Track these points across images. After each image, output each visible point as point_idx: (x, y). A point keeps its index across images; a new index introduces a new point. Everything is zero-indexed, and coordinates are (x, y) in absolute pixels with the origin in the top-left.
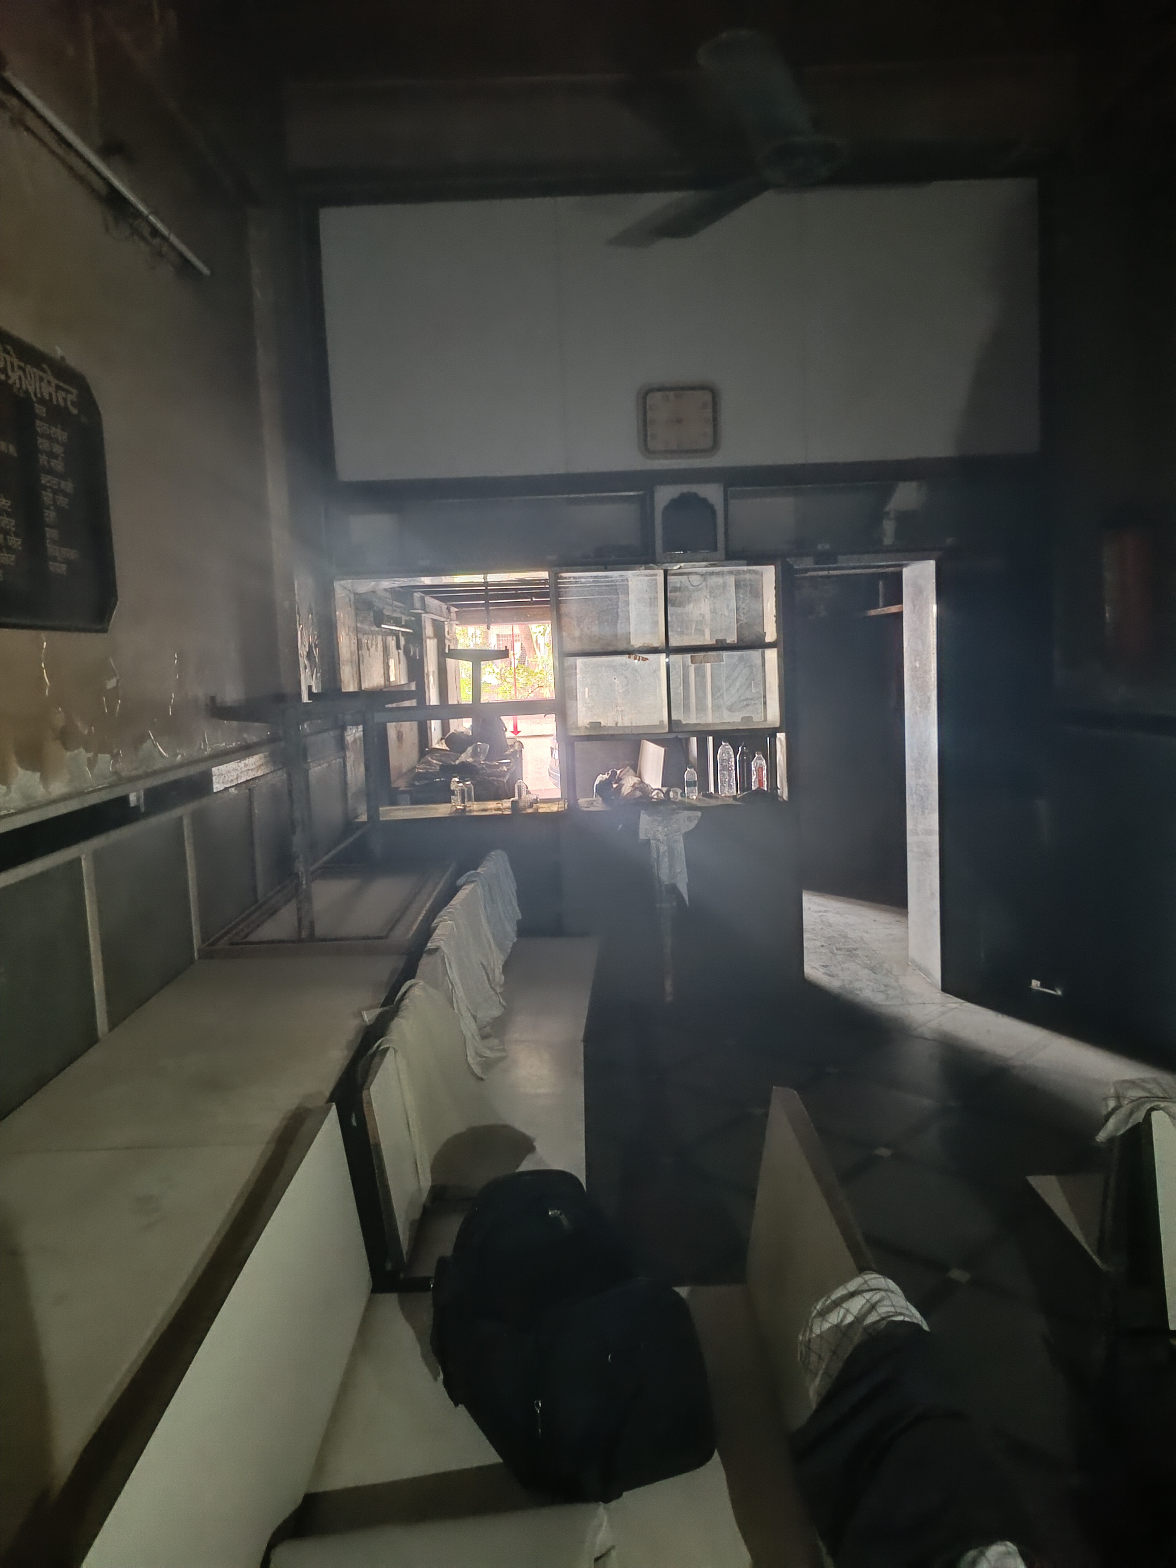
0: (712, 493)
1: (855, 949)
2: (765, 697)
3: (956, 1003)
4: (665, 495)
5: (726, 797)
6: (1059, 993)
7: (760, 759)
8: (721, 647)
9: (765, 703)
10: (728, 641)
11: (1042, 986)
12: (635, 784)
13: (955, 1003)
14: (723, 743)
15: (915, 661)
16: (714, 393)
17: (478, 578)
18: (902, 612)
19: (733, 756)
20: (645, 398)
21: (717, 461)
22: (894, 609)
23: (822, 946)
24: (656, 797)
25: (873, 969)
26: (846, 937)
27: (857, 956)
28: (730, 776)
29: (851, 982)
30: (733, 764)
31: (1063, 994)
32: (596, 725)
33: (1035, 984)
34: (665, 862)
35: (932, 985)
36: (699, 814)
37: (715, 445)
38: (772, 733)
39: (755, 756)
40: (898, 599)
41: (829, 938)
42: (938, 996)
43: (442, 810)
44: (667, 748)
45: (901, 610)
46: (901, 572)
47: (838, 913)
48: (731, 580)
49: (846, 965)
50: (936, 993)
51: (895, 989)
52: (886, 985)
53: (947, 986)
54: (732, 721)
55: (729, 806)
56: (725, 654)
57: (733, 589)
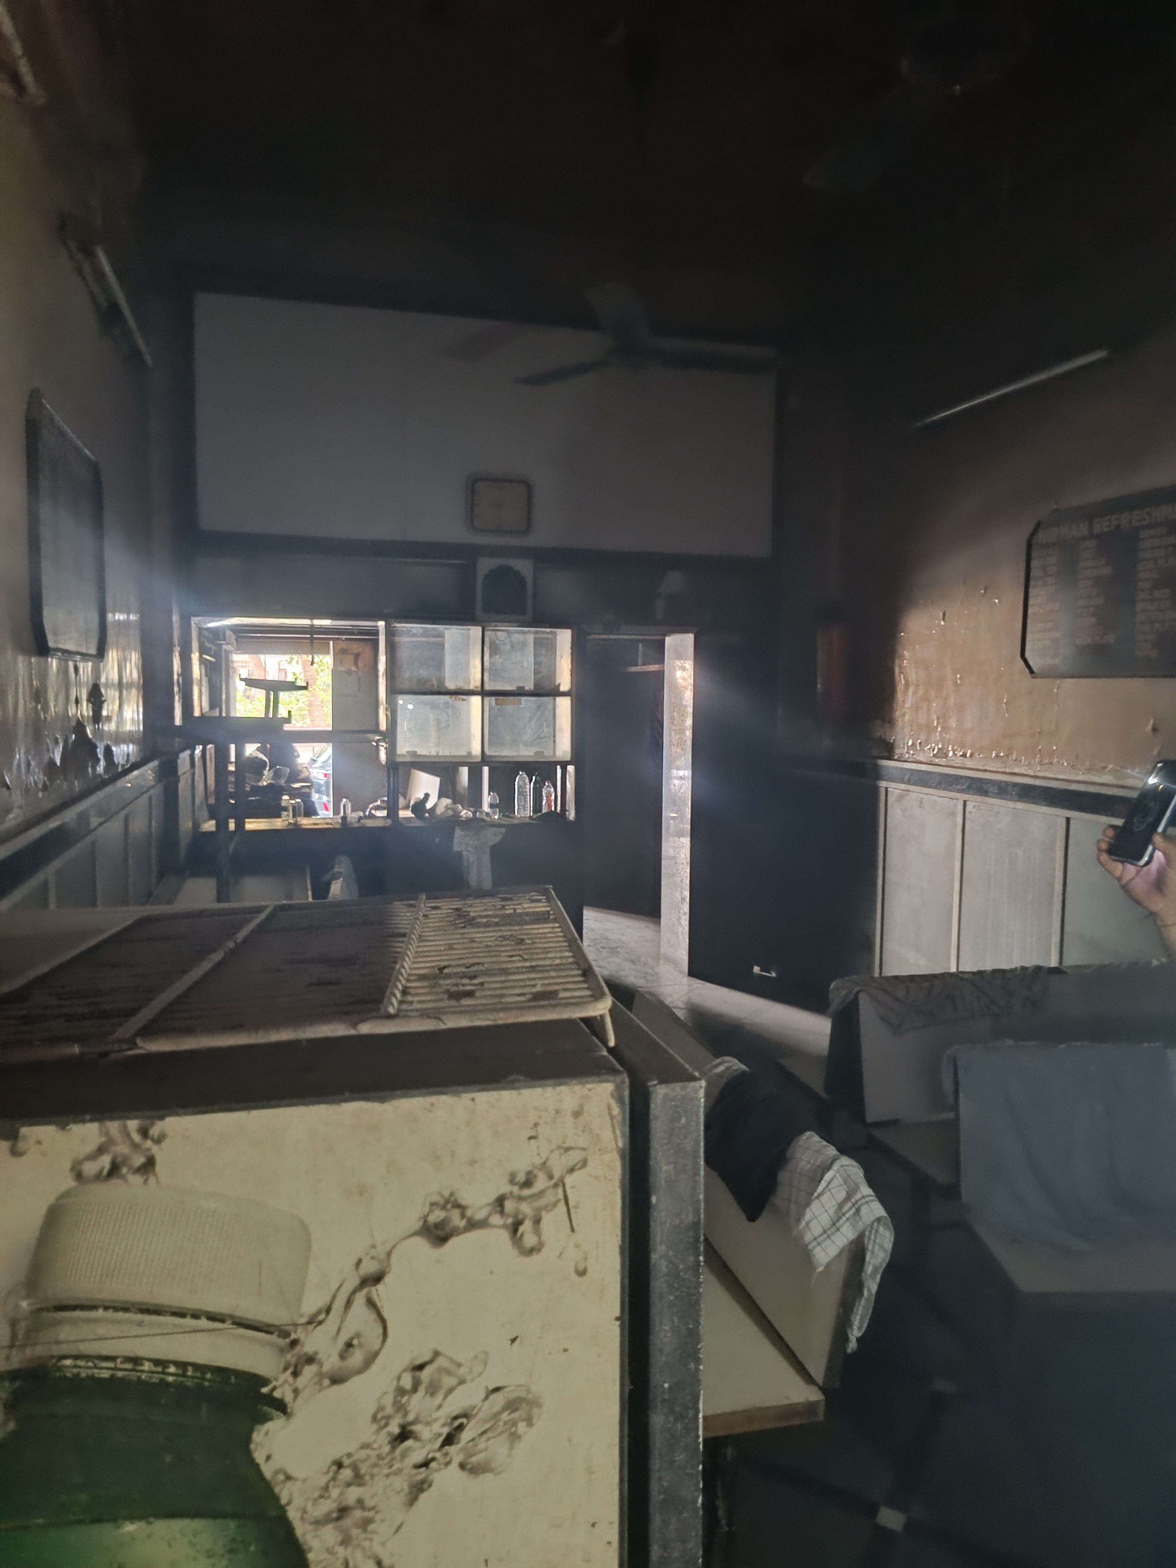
0: (524, 567)
1: (617, 948)
2: (554, 736)
3: (699, 983)
4: (485, 565)
5: (521, 817)
6: (774, 975)
7: (548, 786)
8: (520, 693)
9: (554, 741)
10: (527, 688)
11: (762, 970)
12: (447, 805)
15: (674, 712)
16: (528, 486)
18: (663, 671)
20: (473, 486)
21: (531, 541)
22: (653, 668)
23: (589, 946)
24: (464, 816)
25: (633, 962)
26: (606, 938)
27: (618, 952)
29: (617, 972)
31: (777, 975)
32: (414, 754)
33: (756, 969)
34: (474, 868)
35: (681, 972)
36: (503, 830)
37: (528, 527)
38: (564, 765)
41: (594, 940)
42: (686, 980)
45: (662, 669)
46: (664, 640)
47: (597, 921)
48: (531, 638)
49: (611, 959)
50: (684, 977)
51: (652, 975)
52: (645, 973)
53: (693, 972)
54: (526, 755)
55: (526, 824)
56: (523, 699)
57: (532, 645)
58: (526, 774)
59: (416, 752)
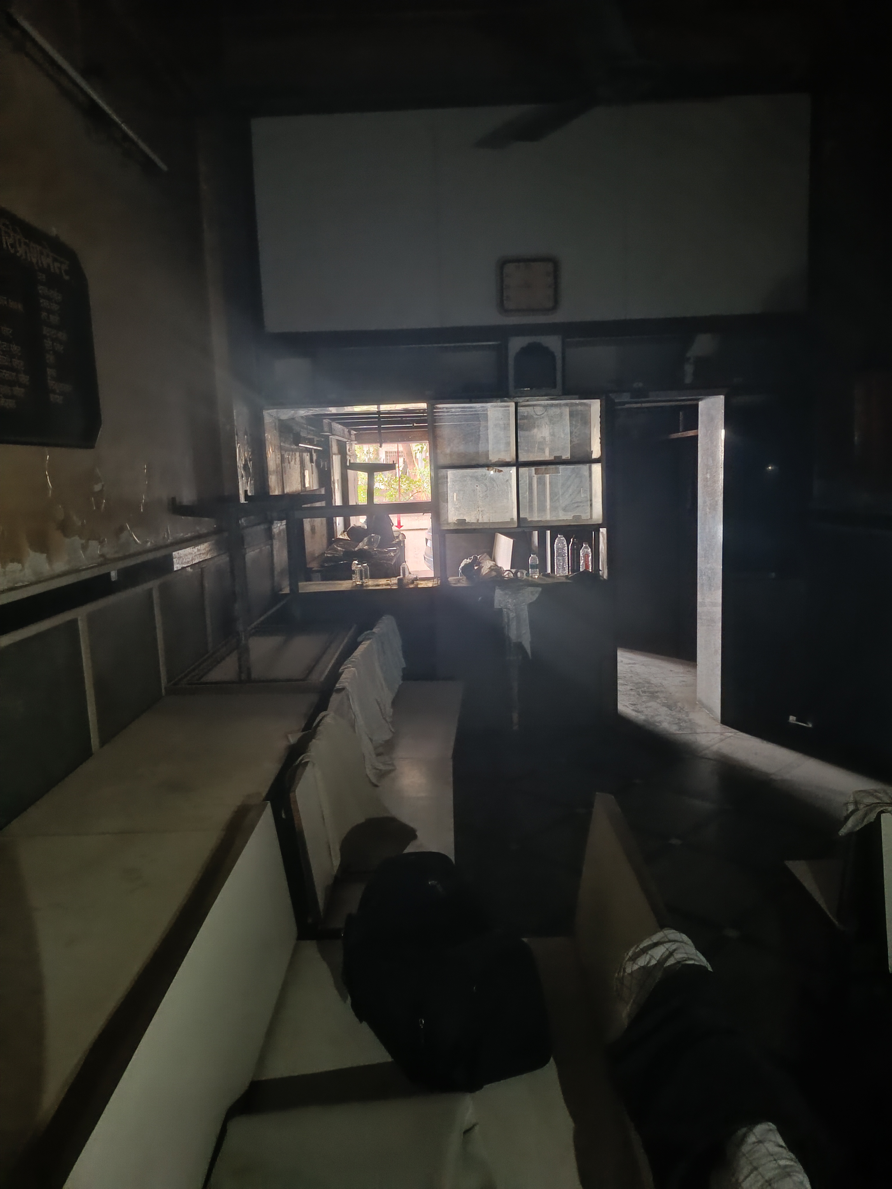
0: (553, 343)
1: (657, 692)
2: (591, 500)
4: (516, 344)
5: (560, 576)
6: (810, 726)
7: (586, 548)
8: (558, 462)
9: (591, 505)
10: (564, 458)
11: (797, 720)
12: (491, 566)
13: (731, 733)
14: (559, 536)
15: (707, 473)
16: (554, 263)
17: (373, 408)
18: (697, 436)
19: (566, 545)
20: (502, 268)
21: (558, 318)
22: (691, 433)
23: (631, 689)
24: (507, 576)
25: (670, 707)
26: (649, 683)
27: (658, 697)
28: (564, 561)
29: (652, 716)
30: (566, 551)
31: (813, 725)
32: (462, 522)
33: (792, 719)
34: (514, 625)
35: (714, 719)
36: (540, 589)
37: (556, 305)
38: (596, 528)
39: (583, 546)
40: (694, 425)
41: (637, 683)
42: (719, 727)
43: (345, 585)
44: (515, 539)
45: (696, 434)
46: (697, 406)
47: (643, 665)
48: (566, 411)
49: (650, 704)
50: (717, 725)
51: (686, 722)
52: (679, 719)
53: (726, 720)
54: (565, 519)
55: (562, 583)
56: (561, 467)
57: (568, 417)
58: (564, 537)
59: (465, 520)
